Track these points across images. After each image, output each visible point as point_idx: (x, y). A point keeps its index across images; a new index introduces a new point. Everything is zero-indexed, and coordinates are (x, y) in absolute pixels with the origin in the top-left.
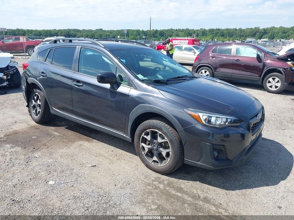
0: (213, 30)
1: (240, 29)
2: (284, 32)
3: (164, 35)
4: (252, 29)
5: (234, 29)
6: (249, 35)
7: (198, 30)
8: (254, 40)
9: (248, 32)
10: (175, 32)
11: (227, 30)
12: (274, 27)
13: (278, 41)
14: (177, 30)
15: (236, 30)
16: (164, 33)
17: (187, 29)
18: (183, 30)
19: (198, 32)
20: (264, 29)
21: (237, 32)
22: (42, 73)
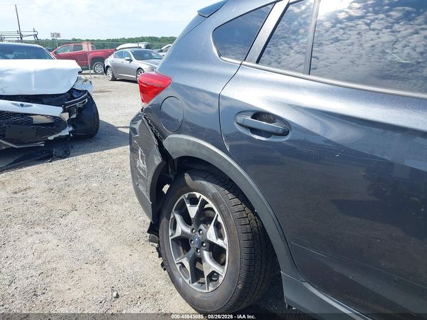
22: (258, 115)
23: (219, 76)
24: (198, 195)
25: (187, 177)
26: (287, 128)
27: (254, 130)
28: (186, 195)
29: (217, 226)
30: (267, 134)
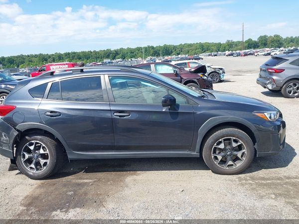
0: (69, 54)
1: (95, 51)
2: (132, 53)
3: (14, 62)
4: (104, 51)
5: (89, 52)
6: (104, 57)
7: (53, 55)
8: (109, 60)
9: (102, 54)
10: (27, 59)
11: (83, 52)
12: (122, 48)
13: (130, 60)
14: (28, 56)
15: (91, 52)
16: (14, 60)
17: (41, 54)
18: (36, 55)
19: (54, 56)
20: (115, 50)
21: (93, 54)
22: (51, 112)
23: (37, 103)
24: (33, 141)
25: (27, 137)
26: (60, 114)
27: (51, 116)
28: (28, 144)
29: (43, 148)
30: (56, 116)
